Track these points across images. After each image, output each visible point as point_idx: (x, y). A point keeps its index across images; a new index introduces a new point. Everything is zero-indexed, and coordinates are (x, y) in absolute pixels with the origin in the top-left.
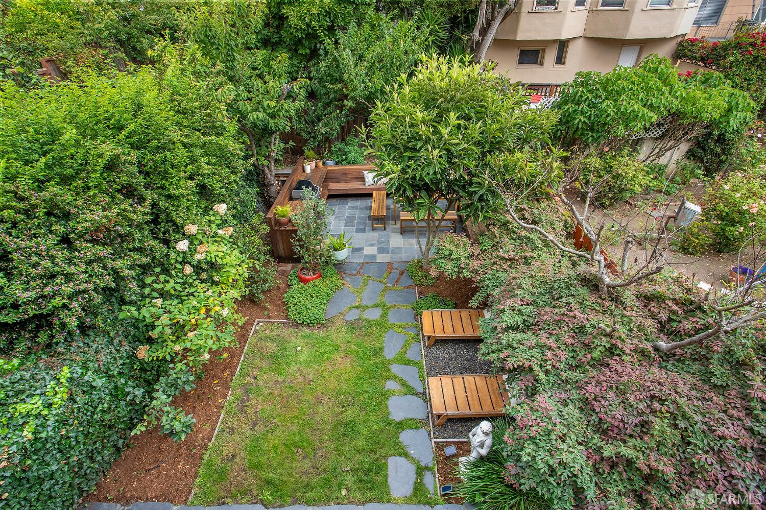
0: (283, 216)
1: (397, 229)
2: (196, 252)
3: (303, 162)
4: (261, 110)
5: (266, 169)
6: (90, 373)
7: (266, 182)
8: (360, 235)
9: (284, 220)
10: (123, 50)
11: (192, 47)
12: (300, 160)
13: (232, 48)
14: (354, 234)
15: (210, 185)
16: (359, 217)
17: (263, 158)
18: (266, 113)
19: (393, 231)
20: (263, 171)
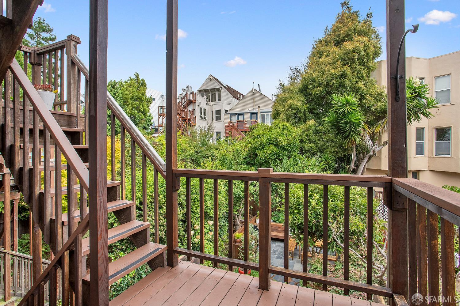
0: (238, 238)
1: (300, 261)
2: (195, 238)
3: (256, 218)
4: (239, 188)
5: (236, 216)
6: (143, 271)
7: (236, 223)
8: (278, 260)
9: (238, 240)
10: (192, 163)
11: (217, 162)
12: (255, 216)
13: (232, 163)
14: (275, 259)
15: (209, 212)
16: (280, 251)
17: (236, 211)
18: (240, 190)
19: (298, 262)
20: (235, 217)
